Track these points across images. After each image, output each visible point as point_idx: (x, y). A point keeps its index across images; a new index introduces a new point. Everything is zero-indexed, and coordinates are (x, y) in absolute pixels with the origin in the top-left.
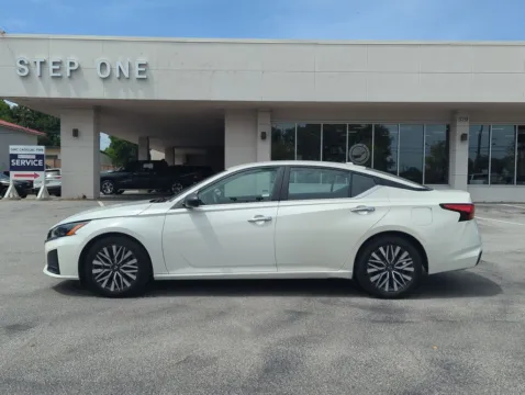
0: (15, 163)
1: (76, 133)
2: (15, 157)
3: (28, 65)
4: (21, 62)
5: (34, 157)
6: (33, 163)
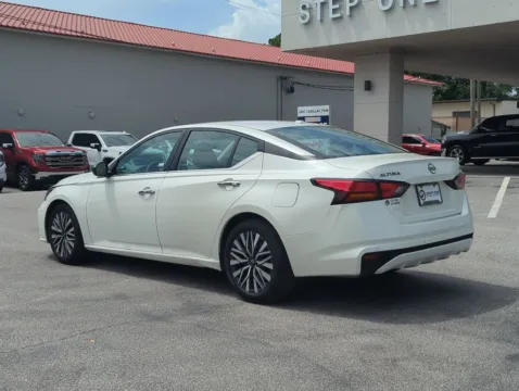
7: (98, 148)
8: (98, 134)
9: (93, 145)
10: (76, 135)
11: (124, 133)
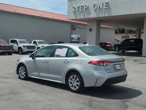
0: (73, 41)
1: (91, 30)
2: (73, 38)
3: (75, 8)
4: (73, 8)
5: (77, 39)
6: (77, 41)
7: (17, 44)
8: (17, 40)
9: (15, 43)
10: (11, 40)
11: (25, 40)
